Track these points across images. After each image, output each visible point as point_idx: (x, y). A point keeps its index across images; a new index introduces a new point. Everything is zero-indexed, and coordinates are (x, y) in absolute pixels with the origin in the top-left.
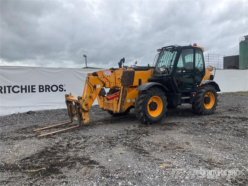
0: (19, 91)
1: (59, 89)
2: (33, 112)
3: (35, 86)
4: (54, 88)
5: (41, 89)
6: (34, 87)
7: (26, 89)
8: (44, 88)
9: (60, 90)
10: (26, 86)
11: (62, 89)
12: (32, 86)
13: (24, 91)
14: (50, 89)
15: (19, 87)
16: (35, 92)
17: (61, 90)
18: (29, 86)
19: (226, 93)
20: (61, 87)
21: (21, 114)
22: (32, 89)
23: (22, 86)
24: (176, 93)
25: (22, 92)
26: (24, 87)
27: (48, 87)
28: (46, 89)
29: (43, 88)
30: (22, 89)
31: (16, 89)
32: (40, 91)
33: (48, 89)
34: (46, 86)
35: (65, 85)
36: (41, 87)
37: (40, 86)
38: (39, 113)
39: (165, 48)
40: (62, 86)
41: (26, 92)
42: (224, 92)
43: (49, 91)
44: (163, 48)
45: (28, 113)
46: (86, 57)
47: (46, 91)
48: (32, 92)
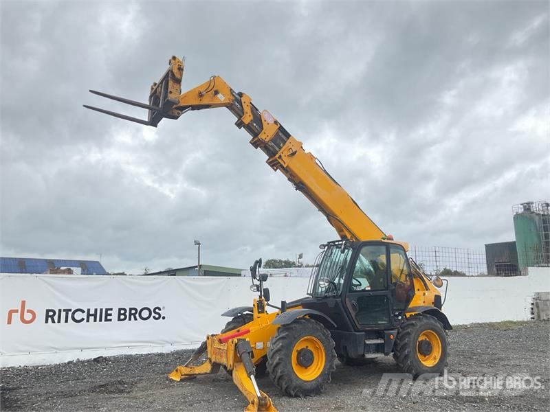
0: (83, 319)
1: (153, 314)
2: (105, 358)
3: (111, 309)
4: (145, 314)
5: (122, 314)
6: (109, 312)
7: (95, 315)
8: (127, 314)
9: (154, 317)
10: (96, 310)
11: (159, 315)
12: (107, 310)
13: (92, 318)
14: (137, 315)
15: (83, 312)
16: (111, 320)
17: (157, 316)
18: (101, 310)
19: (478, 324)
20: (157, 310)
21: (83, 362)
22: (107, 315)
23: (89, 310)
24: (353, 330)
25: (88, 321)
26: (92, 312)
27: (133, 312)
28: (130, 314)
29: (124, 314)
30: (89, 315)
31: (78, 316)
32: (119, 319)
33: (134, 315)
34: (131, 309)
35: (164, 308)
36: (122, 312)
37: (120, 310)
38: (116, 360)
39: (334, 242)
40: (160, 309)
41: (95, 321)
42: (474, 322)
43: (136, 319)
44: (329, 243)
45: (97, 360)
46: (199, 244)
47: (130, 319)
48: (106, 320)
